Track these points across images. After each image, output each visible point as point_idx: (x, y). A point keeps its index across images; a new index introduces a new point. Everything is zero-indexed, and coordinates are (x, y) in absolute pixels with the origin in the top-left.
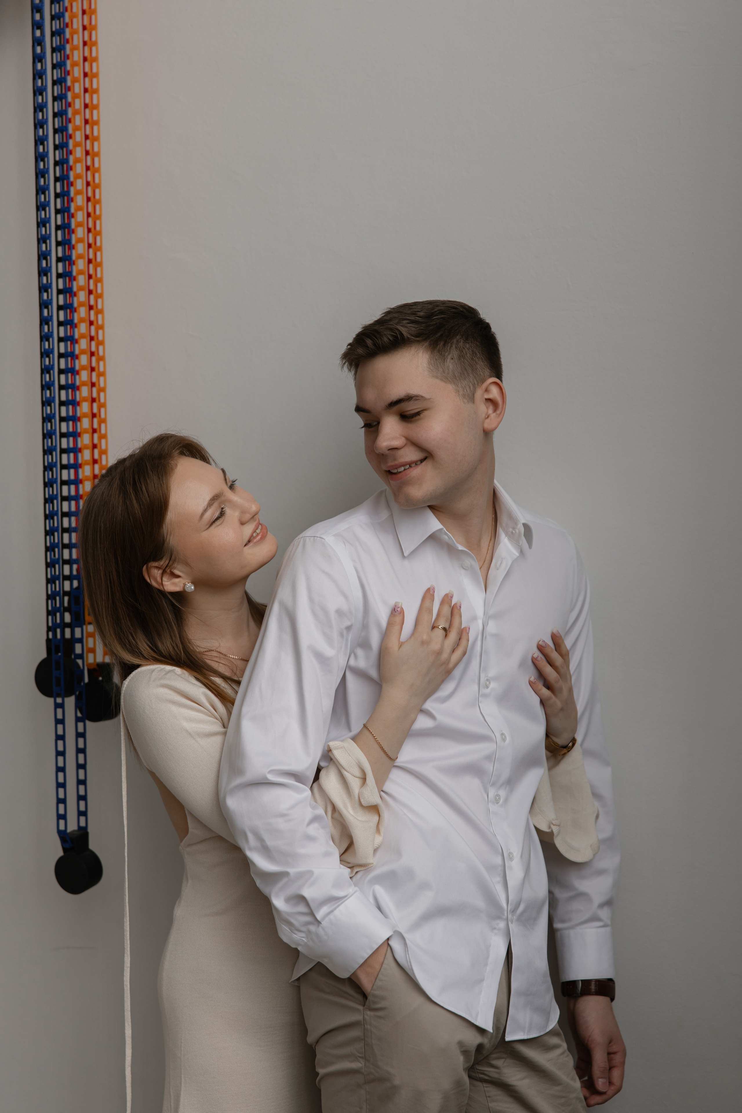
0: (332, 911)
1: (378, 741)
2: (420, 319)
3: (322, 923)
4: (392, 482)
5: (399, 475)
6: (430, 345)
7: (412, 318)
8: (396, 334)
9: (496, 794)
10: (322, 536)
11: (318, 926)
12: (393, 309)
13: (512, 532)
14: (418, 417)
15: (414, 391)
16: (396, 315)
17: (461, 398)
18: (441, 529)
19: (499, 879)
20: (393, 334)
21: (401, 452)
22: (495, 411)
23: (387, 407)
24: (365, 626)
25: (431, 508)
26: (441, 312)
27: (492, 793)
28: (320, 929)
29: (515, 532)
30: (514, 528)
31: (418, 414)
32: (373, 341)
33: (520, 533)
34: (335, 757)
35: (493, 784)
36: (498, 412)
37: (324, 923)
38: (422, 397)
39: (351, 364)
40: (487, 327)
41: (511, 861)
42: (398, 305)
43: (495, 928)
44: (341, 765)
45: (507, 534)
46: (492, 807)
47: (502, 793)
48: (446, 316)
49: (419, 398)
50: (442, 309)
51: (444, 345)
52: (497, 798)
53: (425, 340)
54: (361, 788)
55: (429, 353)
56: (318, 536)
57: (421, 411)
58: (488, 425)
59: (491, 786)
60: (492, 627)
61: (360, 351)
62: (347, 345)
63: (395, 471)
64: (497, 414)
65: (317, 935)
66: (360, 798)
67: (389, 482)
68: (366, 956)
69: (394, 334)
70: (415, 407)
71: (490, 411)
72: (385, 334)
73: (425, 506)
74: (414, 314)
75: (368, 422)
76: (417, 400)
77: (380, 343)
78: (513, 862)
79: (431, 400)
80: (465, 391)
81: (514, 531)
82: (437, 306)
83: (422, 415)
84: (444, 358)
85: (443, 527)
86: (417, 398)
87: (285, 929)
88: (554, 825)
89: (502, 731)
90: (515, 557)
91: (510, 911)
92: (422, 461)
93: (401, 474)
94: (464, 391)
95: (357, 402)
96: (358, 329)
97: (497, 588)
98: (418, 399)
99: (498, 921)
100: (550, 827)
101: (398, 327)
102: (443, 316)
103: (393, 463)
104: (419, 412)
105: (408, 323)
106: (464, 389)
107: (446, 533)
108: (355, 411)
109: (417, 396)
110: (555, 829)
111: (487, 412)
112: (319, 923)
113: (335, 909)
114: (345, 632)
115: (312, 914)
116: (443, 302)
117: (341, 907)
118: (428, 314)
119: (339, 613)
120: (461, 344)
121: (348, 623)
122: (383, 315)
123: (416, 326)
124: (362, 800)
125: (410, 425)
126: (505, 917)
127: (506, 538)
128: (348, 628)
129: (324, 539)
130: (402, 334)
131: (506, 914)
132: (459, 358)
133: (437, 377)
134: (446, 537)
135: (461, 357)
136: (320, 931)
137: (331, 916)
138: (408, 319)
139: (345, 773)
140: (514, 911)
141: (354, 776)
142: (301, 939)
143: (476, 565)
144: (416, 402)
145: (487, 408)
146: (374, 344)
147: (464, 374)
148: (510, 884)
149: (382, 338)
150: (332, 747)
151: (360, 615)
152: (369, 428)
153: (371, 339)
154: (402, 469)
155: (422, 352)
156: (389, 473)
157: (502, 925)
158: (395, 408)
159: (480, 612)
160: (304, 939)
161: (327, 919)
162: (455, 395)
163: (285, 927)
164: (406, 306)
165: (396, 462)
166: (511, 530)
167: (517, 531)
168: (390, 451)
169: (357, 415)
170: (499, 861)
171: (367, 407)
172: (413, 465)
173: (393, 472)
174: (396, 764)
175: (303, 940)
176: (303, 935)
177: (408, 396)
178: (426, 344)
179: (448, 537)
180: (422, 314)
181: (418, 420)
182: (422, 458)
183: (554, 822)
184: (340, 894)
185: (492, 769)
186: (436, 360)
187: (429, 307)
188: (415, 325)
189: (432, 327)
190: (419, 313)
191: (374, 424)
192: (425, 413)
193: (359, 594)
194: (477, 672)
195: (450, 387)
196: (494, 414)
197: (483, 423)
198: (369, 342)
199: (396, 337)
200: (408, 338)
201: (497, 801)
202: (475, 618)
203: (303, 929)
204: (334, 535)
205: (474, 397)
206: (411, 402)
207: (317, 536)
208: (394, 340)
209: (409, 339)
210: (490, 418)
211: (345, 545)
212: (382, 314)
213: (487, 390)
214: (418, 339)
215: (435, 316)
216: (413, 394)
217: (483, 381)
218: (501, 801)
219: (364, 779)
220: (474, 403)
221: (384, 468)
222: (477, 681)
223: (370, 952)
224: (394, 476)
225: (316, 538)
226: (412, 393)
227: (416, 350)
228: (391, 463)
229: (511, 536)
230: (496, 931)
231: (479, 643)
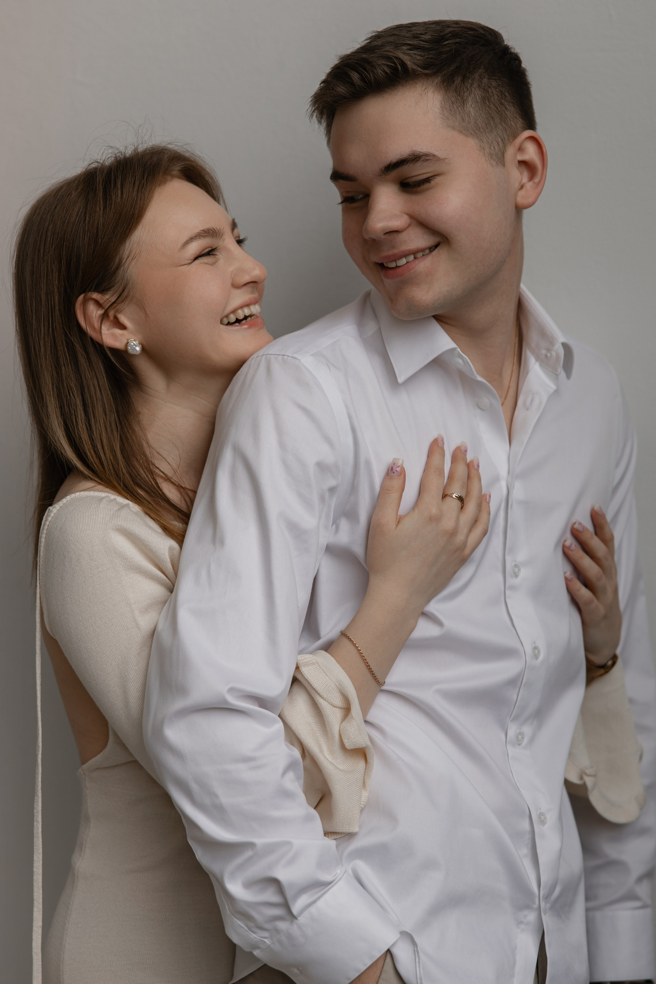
0: (314, 902)
1: (362, 653)
2: (426, 44)
3: (299, 919)
4: (387, 281)
5: (399, 270)
6: (443, 81)
7: (415, 42)
8: (396, 64)
9: (518, 731)
10: (295, 356)
11: (292, 922)
12: (381, 32)
13: (546, 356)
14: (427, 185)
15: (422, 147)
16: (391, 39)
17: (487, 158)
18: (453, 350)
19: (525, 851)
20: (390, 64)
21: (403, 236)
22: (531, 178)
23: (382, 171)
24: (354, 488)
25: (438, 318)
26: (454, 35)
27: (513, 730)
28: (295, 927)
29: (551, 356)
30: (549, 350)
31: (428, 180)
32: (362, 76)
33: (558, 356)
34: (304, 677)
35: (515, 719)
36: (536, 180)
37: (302, 920)
38: (434, 156)
39: (321, 113)
40: (515, 59)
41: (543, 825)
42: (389, 28)
43: (521, 922)
44: (314, 689)
45: (538, 358)
46: (512, 751)
47: (527, 730)
48: (463, 40)
49: (430, 158)
50: (456, 30)
51: (463, 81)
52: (520, 737)
53: (434, 74)
54: (342, 723)
55: (441, 92)
56: (290, 355)
57: (431, 177)
58: (522, 198)
59: (511, 721)
60: (518, 493)
61: (341, 89)
62: (320, 83)
63: (393, 265)
64: (534, 183)
65: (290, 937)
66: (343, 738)
67: (382, 280)
68: (363, 968)
69: (392, 65)
70: (424, 171)
71: (525, 180)
72: (379, 65)
73: (429, 317)
74: (415, 37)
75: (350, 195)
76: (427, 160)
77: (372, 78)
78: (546, 826)
79: (447, 160)
80: (493, 148)
81: (549, 354)
82: (448, 27)
83: (433, 183)
84: (464, 102)
85: (457, 347)
86: (427, 158)
87: (240, 925)
88: (588, 775)
89: (535, 643)
90: (552, 391)
91: (543, 897)
92: (432, 248)
93: (400, 269)
94: (490, 148)
95: (333, 166)
96: (334, 61)
97: (528, 436)
98: (429, 160)
99: (526, 912)
100: (581, 778)
101: (398, 53)
102: (458, 40)
103: (390, 253)
104: (428, 178)
105: (410, 50)
106: (490, 146)
107: (461, 355)
108: (331, 178)
109: (427, 155)
110: (589, 782)
111: (521, 181)
112: (293, 917)
113: (319, 898)
114: (327, 495)
115: (286, 905)
116: (456, 23)
117: (326, 896)
118: (436, 37)
119: (321, 467)
120: (485, 80)
121: (332, 482)
122: (368, 41)
123: (422, 54)
124: (345, 741)
125: (414, 197)
126: (536, 906)
127: (538, 363)
128: (332, 490)
129: (298, 360)
130: (403, 64)
131: (537, 902)
132: (483, 99)
133: (453, 128)
134: (460, 361)
135: (485, 99)
136: (294, 929)
137: (313, 909)
138: (409, 45)
139: (320, 701)
140: (547, 897)
141: (333, 706)
142: (261, 940)
143: (497, 403)
144: (425, 164)
145: (521, 174)
146: (363, 79)
147: (490, 124)
148: (543, 858)
149: (375, 71)
150: (300, 663)
151: (349, 471)
152: (351, 203)
153: (358, 73)
154: (404, 261)
155: (432, 90)
156: (382, 266)
157: (531, 917)
158: (394, 174)
159: (503, 471)
160: (266, 940)
161: (306, 914)
162: (479, 154)
163: (239, 923)
164: (402, 27)
165: (395, 251)
166: (544, 352)
167: (554, 354)
168: (387, 235)
169: (333, 185)
170: (526, 825)
171: (351, 171)
172: (420, 255)
173: (389, 267)
174: (384, 688)
175: (265, 942)
176: (266, 934)
177: (413, 155)
178: (438, 80)
179: (463, 361)
180: (427, 37)
181: (427, 189)
182: (433, 244)
183: (588, 771)
184: (326, 877)
185: (515, 697)
186: (453, 103)
187: (436, 28)
188: (420, 52)
189: (444, 56)
190: (422, 36)
191: (360, 197)
192: (438, 180)
193: (350, 440)
194: (500, 554)
195: (472, 143)
196: (531, 183)
197: (516, 195)
198: (355, 76)
199: (395, 69)
200: (413, 69)
201: (518, 741)
202: (496, 479)
203: (268, 926)
204: (313, 355)
205: (504, 157)
206: (419, 164)
207: (287, 354)
208: (391, 72)
209: (415, 72)
210: (524, 189)
211: (330, 370)
212: (365, 40)
213: (521, 149)
214: (427, 71)
215: (447, 40)
216: (421, 152)
217: (515, 136)
218: (525, 741)
219: (347, 710)
220: (504, 165)
221: (375, 258)
222: (500, 568)
223: (369, 963)
224: (391, 272)
225: (286, 357)
226: (419, 150)
227: (423, 89)
228: (387, 252)
229: (544, 362)
230: (522, 926)
231: (502, 514)
